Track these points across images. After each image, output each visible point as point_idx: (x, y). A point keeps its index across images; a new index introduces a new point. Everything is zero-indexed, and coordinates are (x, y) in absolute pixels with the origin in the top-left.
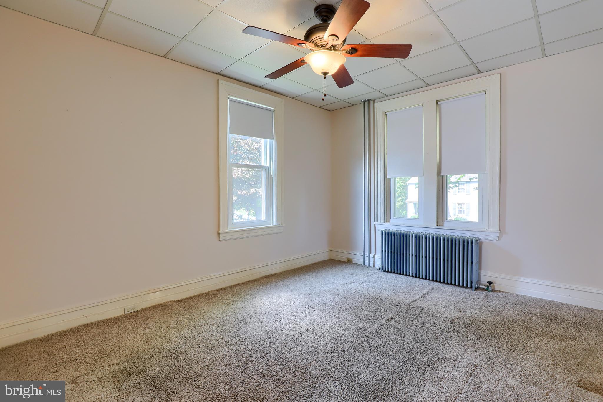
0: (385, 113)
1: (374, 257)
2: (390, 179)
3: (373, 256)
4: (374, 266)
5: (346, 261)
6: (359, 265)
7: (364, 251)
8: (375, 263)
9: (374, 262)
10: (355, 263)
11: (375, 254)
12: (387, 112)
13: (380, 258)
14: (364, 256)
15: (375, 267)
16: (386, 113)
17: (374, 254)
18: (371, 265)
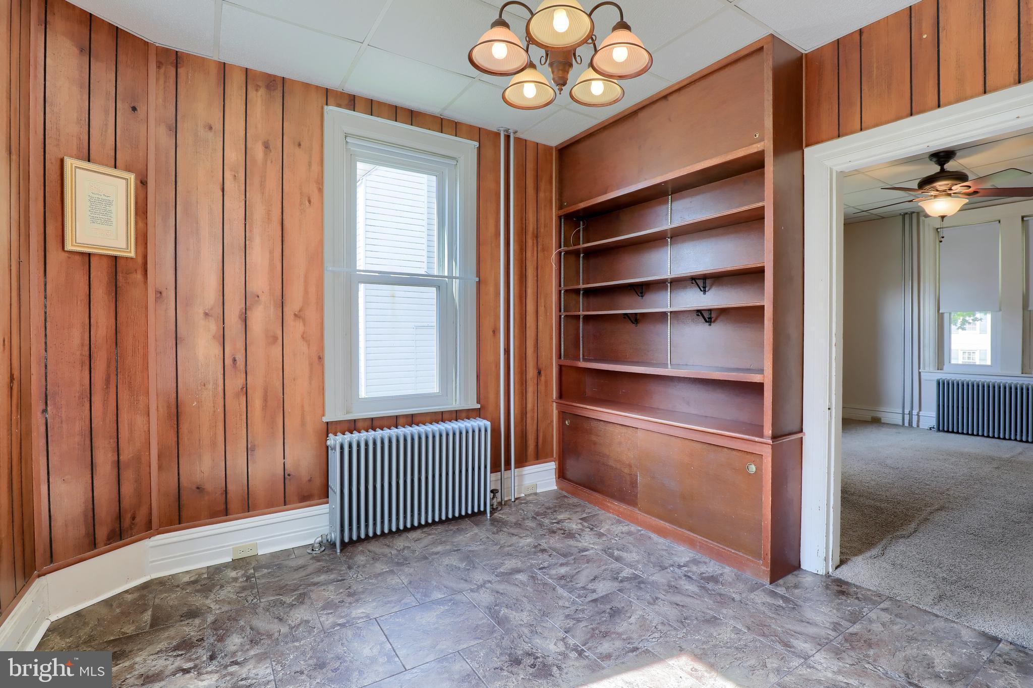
0: (937, 230)
1: (918, 415)
2: (943, 314)
3: (916, 414)
4: (918, 426)
5: (870, 420)
6: (895, 426)
7: (904, 407)
8: (920, 423)
9: (918, 421)
10: (887, 424)
11: (920, 410)
12: (939, 228)
13: (935, 416)
14: (903, 414)
15: (920, 427)
16: (939, 230)
17: (918, 410)
18: (914, 425)
